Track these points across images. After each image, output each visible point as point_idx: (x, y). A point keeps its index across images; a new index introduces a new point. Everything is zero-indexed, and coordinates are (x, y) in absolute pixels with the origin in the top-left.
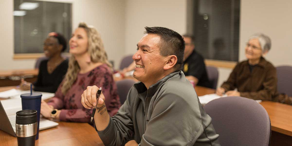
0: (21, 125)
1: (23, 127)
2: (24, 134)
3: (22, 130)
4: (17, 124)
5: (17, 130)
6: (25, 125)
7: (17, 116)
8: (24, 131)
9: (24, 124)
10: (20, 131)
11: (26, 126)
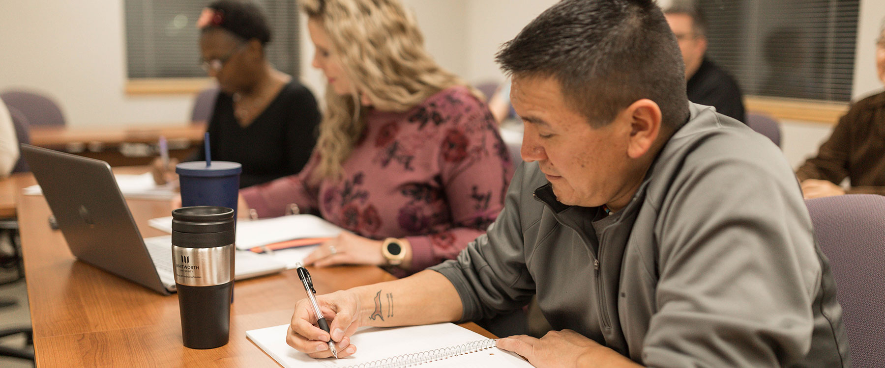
0: (189, 250)
1: (195, 255)
2: (197, 277)
3: (191, 263)
4: (176, 247)
5: (177, 263)
6: (200, 250)
7: (176, 222)
8: (196, 267)
9: (196, 246)
10: (186, 267)
11: (202, 253)
